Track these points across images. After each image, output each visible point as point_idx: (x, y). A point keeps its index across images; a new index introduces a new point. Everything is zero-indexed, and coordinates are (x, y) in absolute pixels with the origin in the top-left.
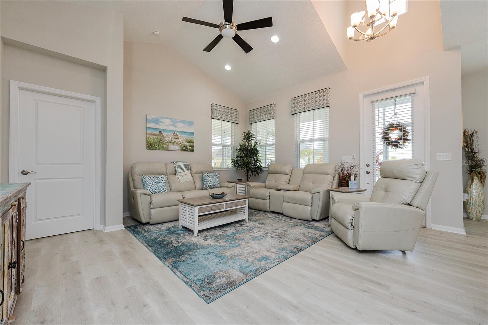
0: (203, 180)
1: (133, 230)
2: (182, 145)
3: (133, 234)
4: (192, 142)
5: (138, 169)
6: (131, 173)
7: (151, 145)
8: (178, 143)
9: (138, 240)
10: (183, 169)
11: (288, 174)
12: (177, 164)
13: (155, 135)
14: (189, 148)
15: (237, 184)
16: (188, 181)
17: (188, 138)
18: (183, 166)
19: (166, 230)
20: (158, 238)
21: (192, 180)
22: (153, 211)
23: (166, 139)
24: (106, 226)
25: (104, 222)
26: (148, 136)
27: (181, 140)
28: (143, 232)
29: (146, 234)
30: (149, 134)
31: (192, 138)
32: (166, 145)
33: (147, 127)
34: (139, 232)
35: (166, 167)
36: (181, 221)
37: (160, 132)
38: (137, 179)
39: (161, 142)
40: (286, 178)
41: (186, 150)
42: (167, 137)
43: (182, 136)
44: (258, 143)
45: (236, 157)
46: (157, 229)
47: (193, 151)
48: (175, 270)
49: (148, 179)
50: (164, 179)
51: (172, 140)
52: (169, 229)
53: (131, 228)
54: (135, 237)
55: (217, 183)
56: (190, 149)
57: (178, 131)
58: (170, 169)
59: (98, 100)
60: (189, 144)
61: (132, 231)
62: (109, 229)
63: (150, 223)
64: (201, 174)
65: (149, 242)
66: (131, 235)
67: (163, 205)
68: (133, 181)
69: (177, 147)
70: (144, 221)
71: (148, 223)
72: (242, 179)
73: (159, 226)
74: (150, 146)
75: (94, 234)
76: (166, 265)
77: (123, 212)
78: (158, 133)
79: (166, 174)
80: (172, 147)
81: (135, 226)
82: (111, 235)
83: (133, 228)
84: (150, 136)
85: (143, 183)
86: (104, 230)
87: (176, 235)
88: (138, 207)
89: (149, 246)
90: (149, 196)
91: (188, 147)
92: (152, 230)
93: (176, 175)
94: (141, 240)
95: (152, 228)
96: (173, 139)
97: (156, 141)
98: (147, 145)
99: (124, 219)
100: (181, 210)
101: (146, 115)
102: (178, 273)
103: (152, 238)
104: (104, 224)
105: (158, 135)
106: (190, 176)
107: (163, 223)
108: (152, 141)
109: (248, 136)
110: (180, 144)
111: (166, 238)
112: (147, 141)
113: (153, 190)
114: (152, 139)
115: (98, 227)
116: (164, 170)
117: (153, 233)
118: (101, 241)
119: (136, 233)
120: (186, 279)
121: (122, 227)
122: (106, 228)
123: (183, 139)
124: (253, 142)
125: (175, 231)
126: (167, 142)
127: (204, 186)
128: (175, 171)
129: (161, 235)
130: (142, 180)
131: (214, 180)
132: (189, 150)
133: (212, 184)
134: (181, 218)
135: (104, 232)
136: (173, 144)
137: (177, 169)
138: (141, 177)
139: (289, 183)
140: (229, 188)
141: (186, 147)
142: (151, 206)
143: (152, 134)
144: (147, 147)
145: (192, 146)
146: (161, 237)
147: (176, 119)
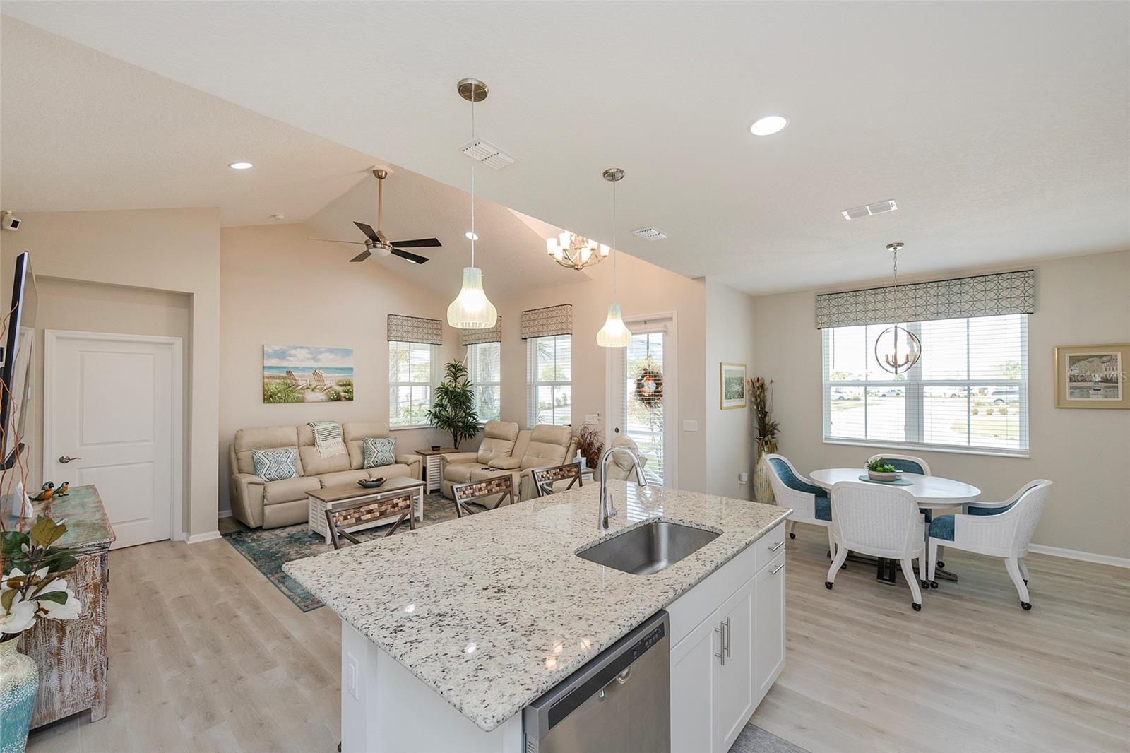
0: (364, 453)
1: (234, 539)
2: (329, 391)
3: (234, 545)
4: (349, 385)
5: (247, 440)
6: (235, 447)
7: (271, 396)
8: (322, 389)
9: (240, 552)
10: (328, 435)
11: (511, 439)
12: (318, 427)
13: (279, 378)
14: (344, 394)
15: (428, 457)
16: (337, 454)
17: (341, 379)
18: (328, 430)
19: (287, 538)
20: (270, 549)
21: (344, 452)
22: (268, 509)
23: (300, 383)
24: (190, 535)
25: (187, 528)
26: (266, 380)
27: (327, 383)
28: (250, 541)
29: (253, 544)
30: (268, 378)
31: (349, 378)
32: (299, 393)
33: (264, 367)
34: (243, 542)
35: (297, 434)
36: (310, 523)
37: (289, 373)
38: (245, 456)
39: (290, 389)
40: (507, 445)
41: (338, 399)
42: (301, 379)
43: (330, 375)
44: (469, 384)
45: (435, 407)
46: (273, 537)
47: (351, 399)
48: (281, 585)
49: (262, 456)
50: (291, 455)
51: (310, 385)
52: (291, 536)
53: (231, 537)
54: (236, 548)
55: (389, 456)
56: (345, 398)
57: (322, 369)
58: (306, 435)
59: (179, 342)
60: (344, 388)
61: (232, 541)
62: (195, 539)
63: (263, 528)
64: (362, 442)
65: (255, 554)
66: (230, 547)
67: (284, 499)
68: (238, 459)
69: (320, 396)
70: (253, 524)
71: (260, 529)
72: (439, 447)
73: (277, 532)
74: (269, 398)
75: (172, 546)
76: (271, 581)
77: (219, 511)
78: (284, 374)
79: (297, 444)
80: (310, 396)
81: (239, 533)
82: (199, 547)
83: (234, 536)
84: (270, 380)
85: (254, 463)
86: (188, 540)
87: (298, 545)
88: (243, 504)
89: (255, 560)
90: (263, 487)
91: (342, 394)
92: (265, 537)
93: (314, 445)
94: (243, 553)
95: (265, 535)
96: (312, 383)
97: (281, 387)
98: (265, 395)
99: (220, 521)
100: (311, 507)
101: (263, 346)
102: (283, 588)
103: (262, 549)
104: (188, 532)
105: (284, 378)
106: (342, 446)
107: (286, 527)
108: (273, 388)
109: (456, 370)
110: (327, 389)
111: (282, 549)
112: (264, 390)
113: (270, 474)
114: (274, 386)
115: (178, 536)
116: (295, 439)
117: (265, 543)
118: (184, 556)
119: (238, 544)
120: (289, 593)
121: (216, 535)
122: (191, 537)
123: (331, 381)
124: (462, 380)
125: (300, 538)
126: (301, 389)
127: (366, 462)
128: (314, 439)
129: (276, 545)
130: (253, 458)
131: (384, 451)
132: (343, 399)
133: (379, 459)
134: (310, 519)
135: (188, 543)
136: (313, 390)
137: (317, 436)
138: (250, 453)
139: (511, 456)
140: (408, 465)
141: (338, 394)
142: (266, 502)
143: (272, 378)
144: (264, 400)
145: (350, 392)
146: (276, 547)
147: (317, 348)
